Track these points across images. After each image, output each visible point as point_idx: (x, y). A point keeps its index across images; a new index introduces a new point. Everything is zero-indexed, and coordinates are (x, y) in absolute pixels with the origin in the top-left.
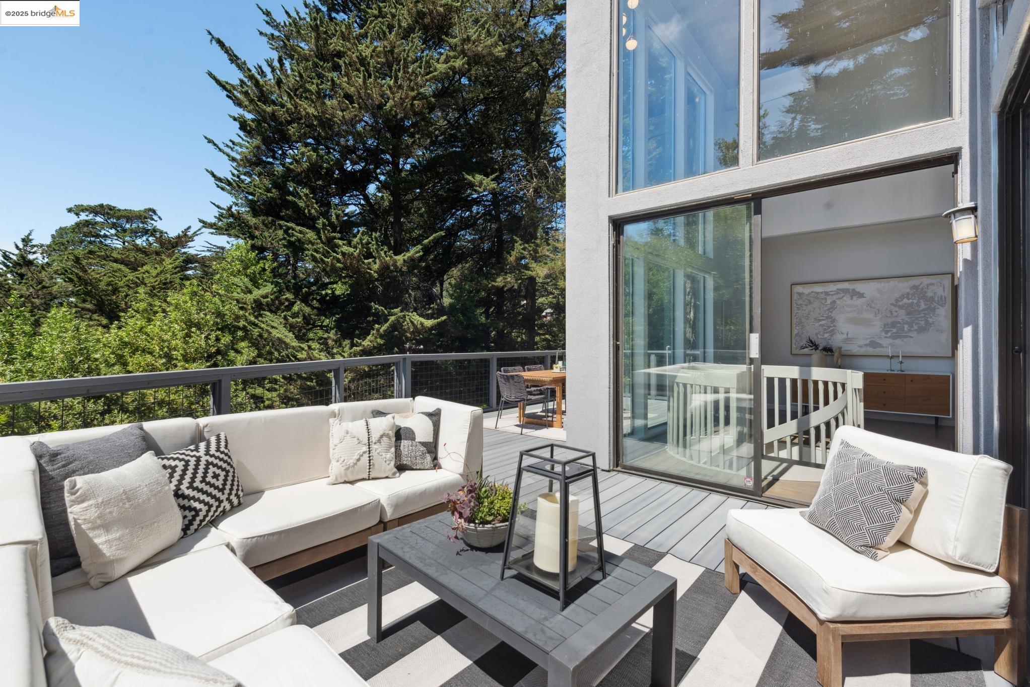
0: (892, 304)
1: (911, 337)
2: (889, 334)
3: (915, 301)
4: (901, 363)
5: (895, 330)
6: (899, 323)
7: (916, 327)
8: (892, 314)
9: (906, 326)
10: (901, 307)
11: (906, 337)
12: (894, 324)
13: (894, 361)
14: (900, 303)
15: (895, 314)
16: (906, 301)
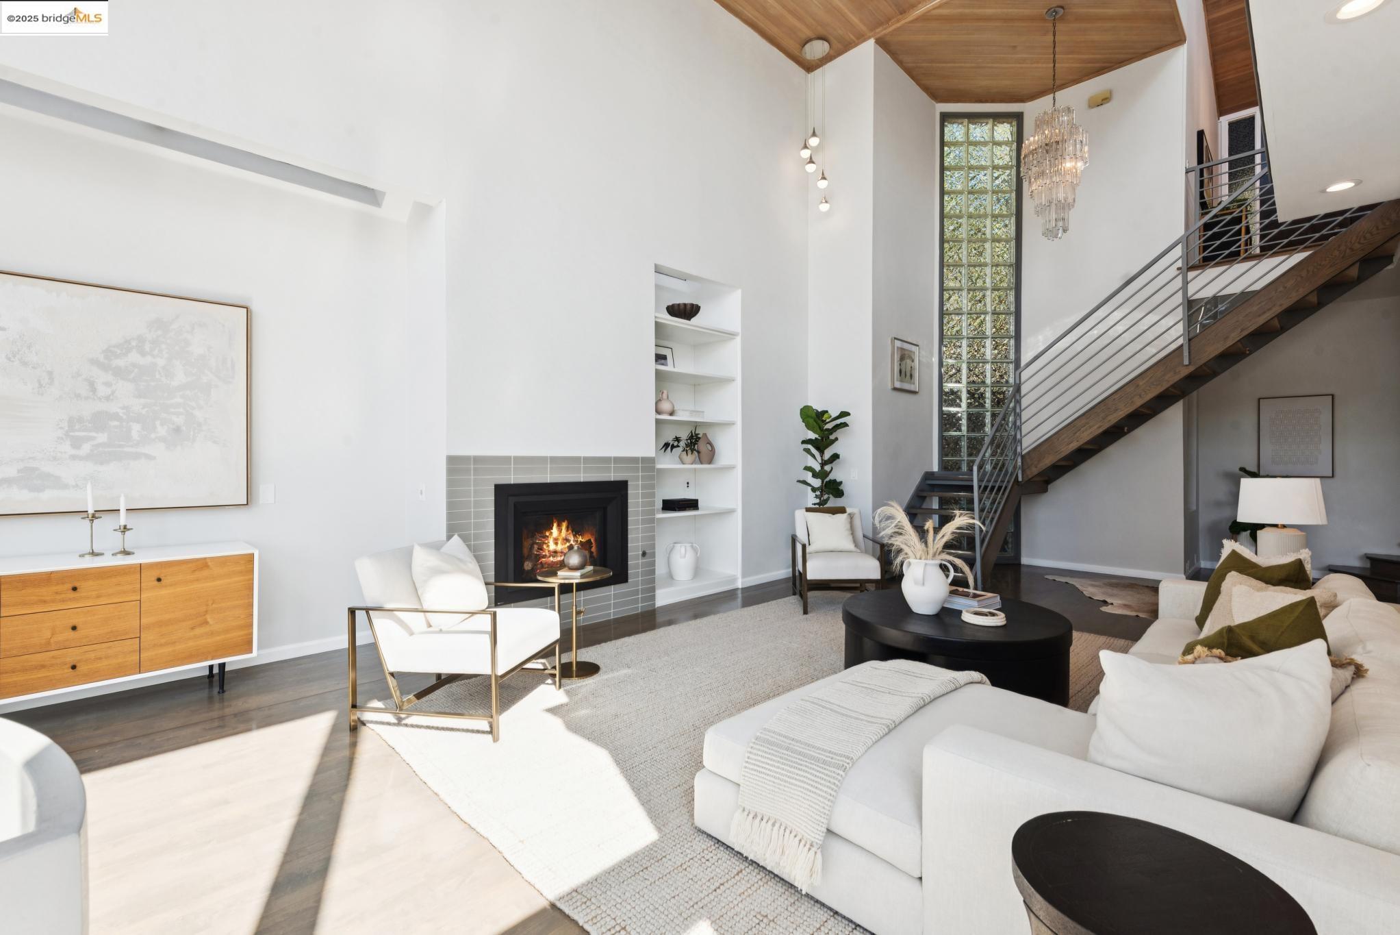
0: (94, 362)
1: (149, 457)
2: (86, 448)
3: (161, 362)
4: (125, 529)
5: (102, 438)
6: (115, 416)
7: (162, 431)
8: (93, 389)
9: (136, 428)
10: (119, 373)
11: (137, 456)
12: (99, 421)
13: (105, 525)
14: (120, 363)
15: (102, 390)
16: (134, 357)
